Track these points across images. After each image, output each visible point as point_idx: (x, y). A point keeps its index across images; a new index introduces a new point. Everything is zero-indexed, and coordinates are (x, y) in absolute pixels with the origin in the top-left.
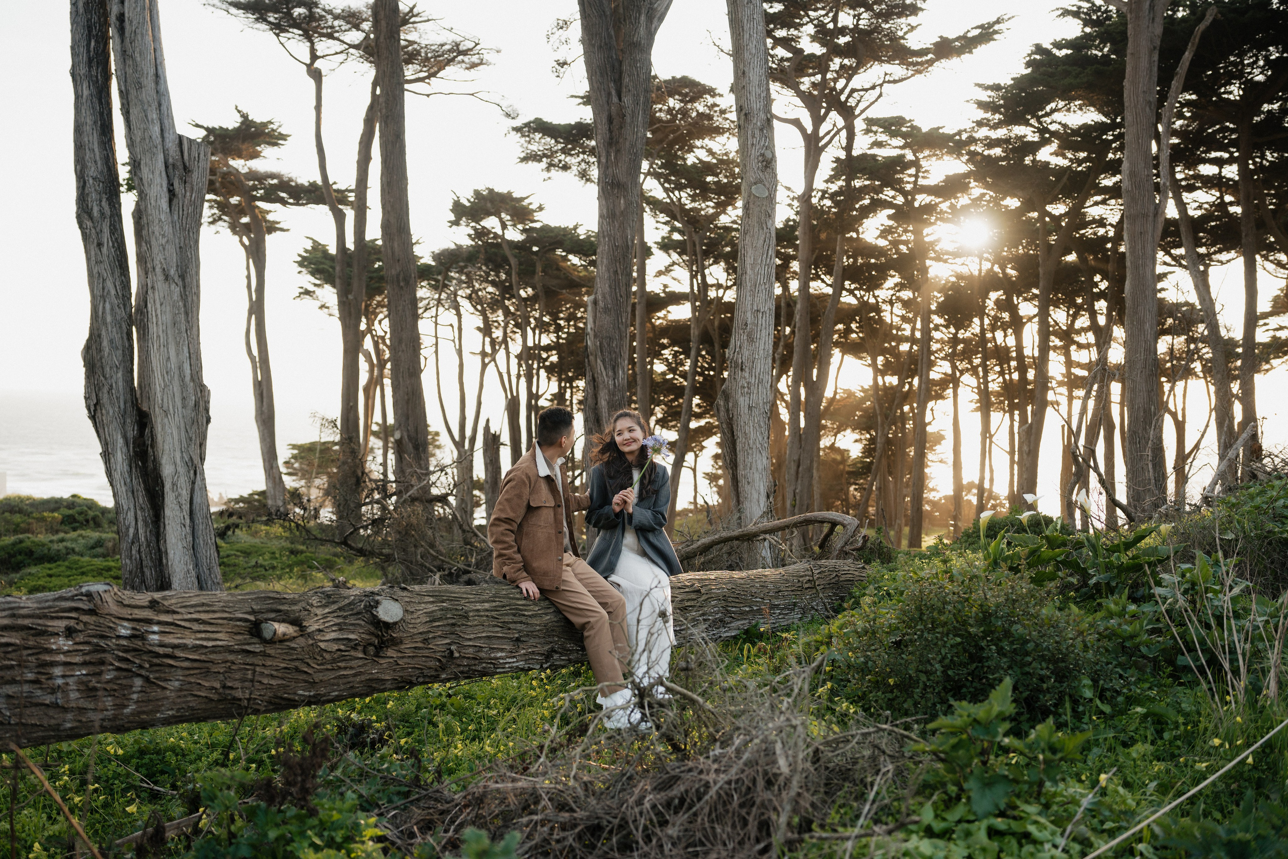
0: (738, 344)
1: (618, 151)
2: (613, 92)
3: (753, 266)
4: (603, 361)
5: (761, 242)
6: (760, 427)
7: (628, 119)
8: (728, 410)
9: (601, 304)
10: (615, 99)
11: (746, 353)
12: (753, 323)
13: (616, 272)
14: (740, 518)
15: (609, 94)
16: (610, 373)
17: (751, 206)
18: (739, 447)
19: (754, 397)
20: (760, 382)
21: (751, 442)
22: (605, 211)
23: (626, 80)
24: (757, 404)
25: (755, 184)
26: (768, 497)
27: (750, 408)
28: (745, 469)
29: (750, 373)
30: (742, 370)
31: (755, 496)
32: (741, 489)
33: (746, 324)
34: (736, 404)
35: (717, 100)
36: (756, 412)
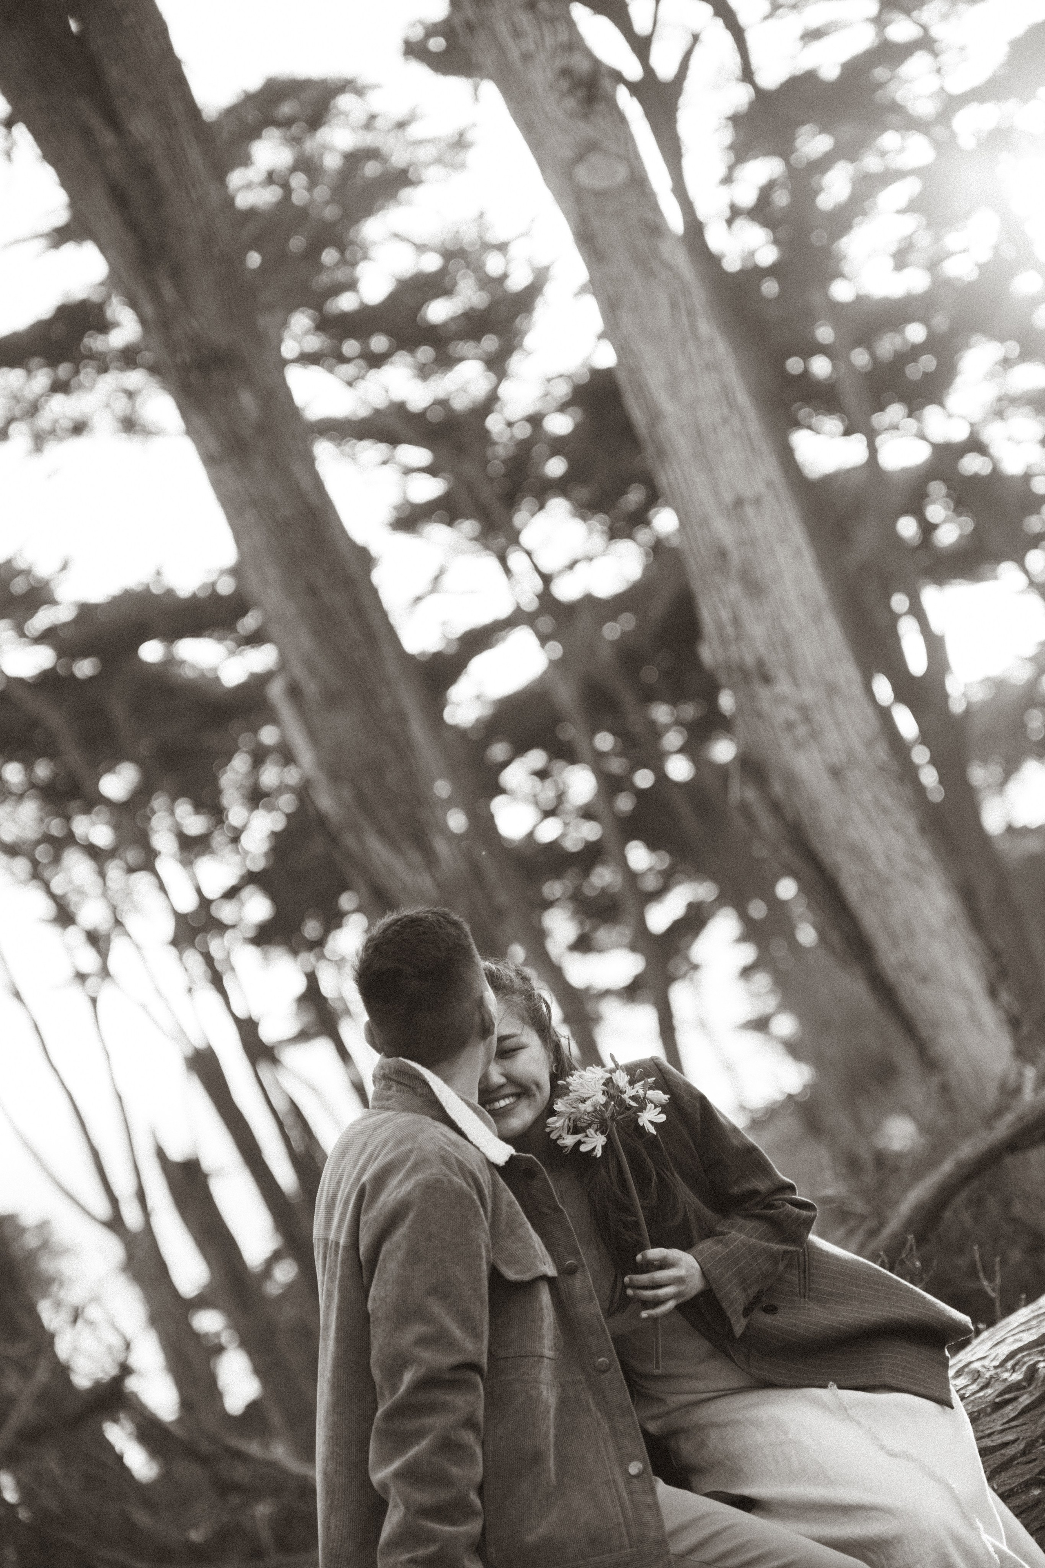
0: (725, 616)
1: (177, 273)
2: (96, 122)
3: (673, 386)
4: (383, 833)
5: (664, 312)
6: (885, 811)
7: (165, 174)
8: (776, 808)
9: (311, 688)
10: (108, 139)
11: (757, 630)
12: (742, 543)
13: (312, 591)
14: (945, 1088)
15: (86, 133)
16: (415, 857)
17: (596, 223)
18: (852, 891)
19: (832, 737)
20: (832, 690)
21: (880, 863)
22: (212, 444)
23: (114, 74)
24: (851, 754)
25: (580, 158)
26: (993, 992)
27: (836, 773)
28: (895, 943)
29: (795, 681)
30: (767, 679)
31: (958, 1006)
32: (910, 1007)
33: (723, 554)
34: (791, 780)
35: (375, 102)
36: (855, 777)
